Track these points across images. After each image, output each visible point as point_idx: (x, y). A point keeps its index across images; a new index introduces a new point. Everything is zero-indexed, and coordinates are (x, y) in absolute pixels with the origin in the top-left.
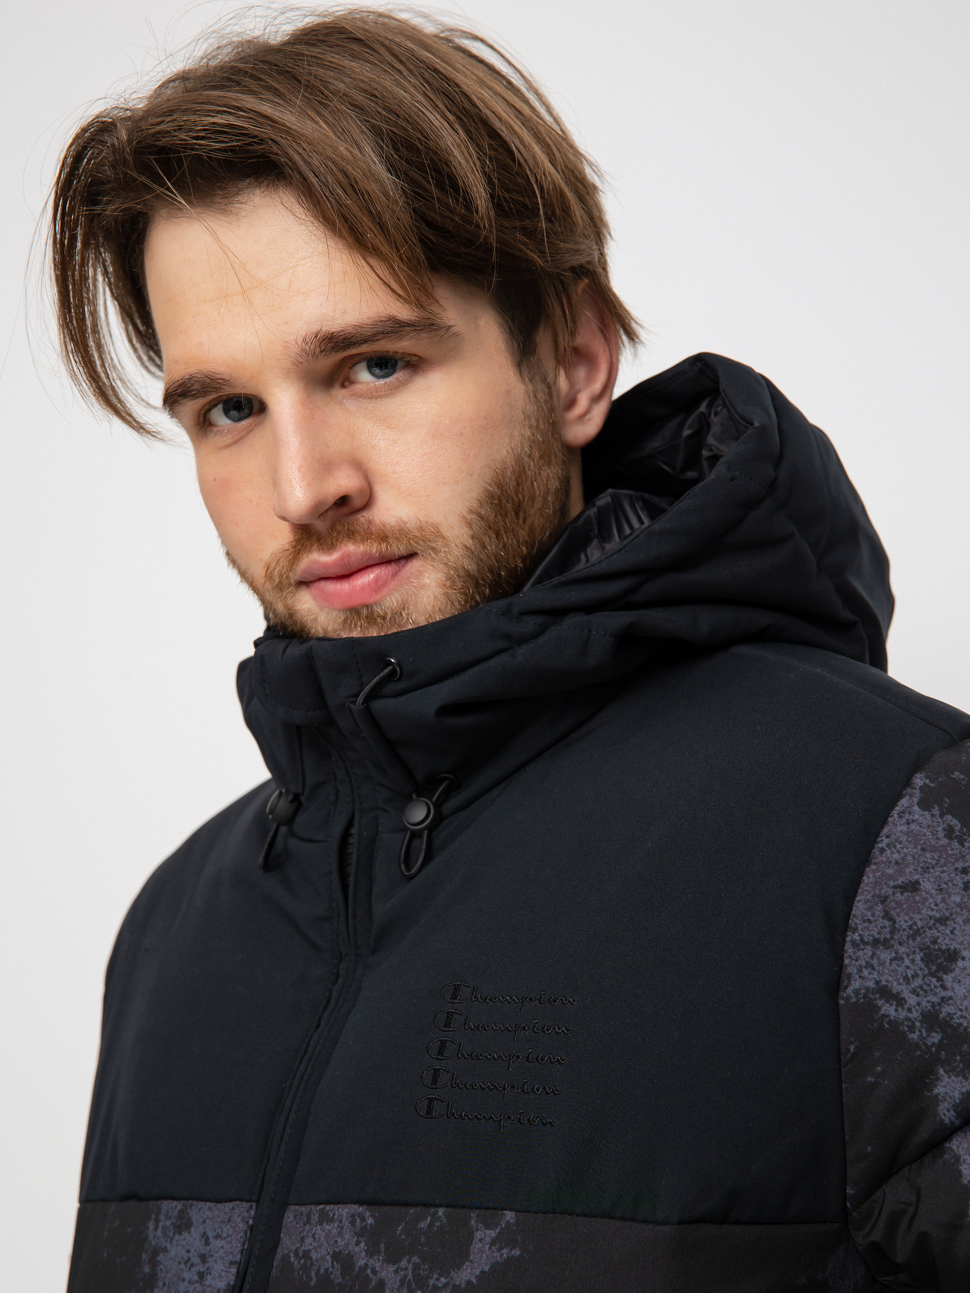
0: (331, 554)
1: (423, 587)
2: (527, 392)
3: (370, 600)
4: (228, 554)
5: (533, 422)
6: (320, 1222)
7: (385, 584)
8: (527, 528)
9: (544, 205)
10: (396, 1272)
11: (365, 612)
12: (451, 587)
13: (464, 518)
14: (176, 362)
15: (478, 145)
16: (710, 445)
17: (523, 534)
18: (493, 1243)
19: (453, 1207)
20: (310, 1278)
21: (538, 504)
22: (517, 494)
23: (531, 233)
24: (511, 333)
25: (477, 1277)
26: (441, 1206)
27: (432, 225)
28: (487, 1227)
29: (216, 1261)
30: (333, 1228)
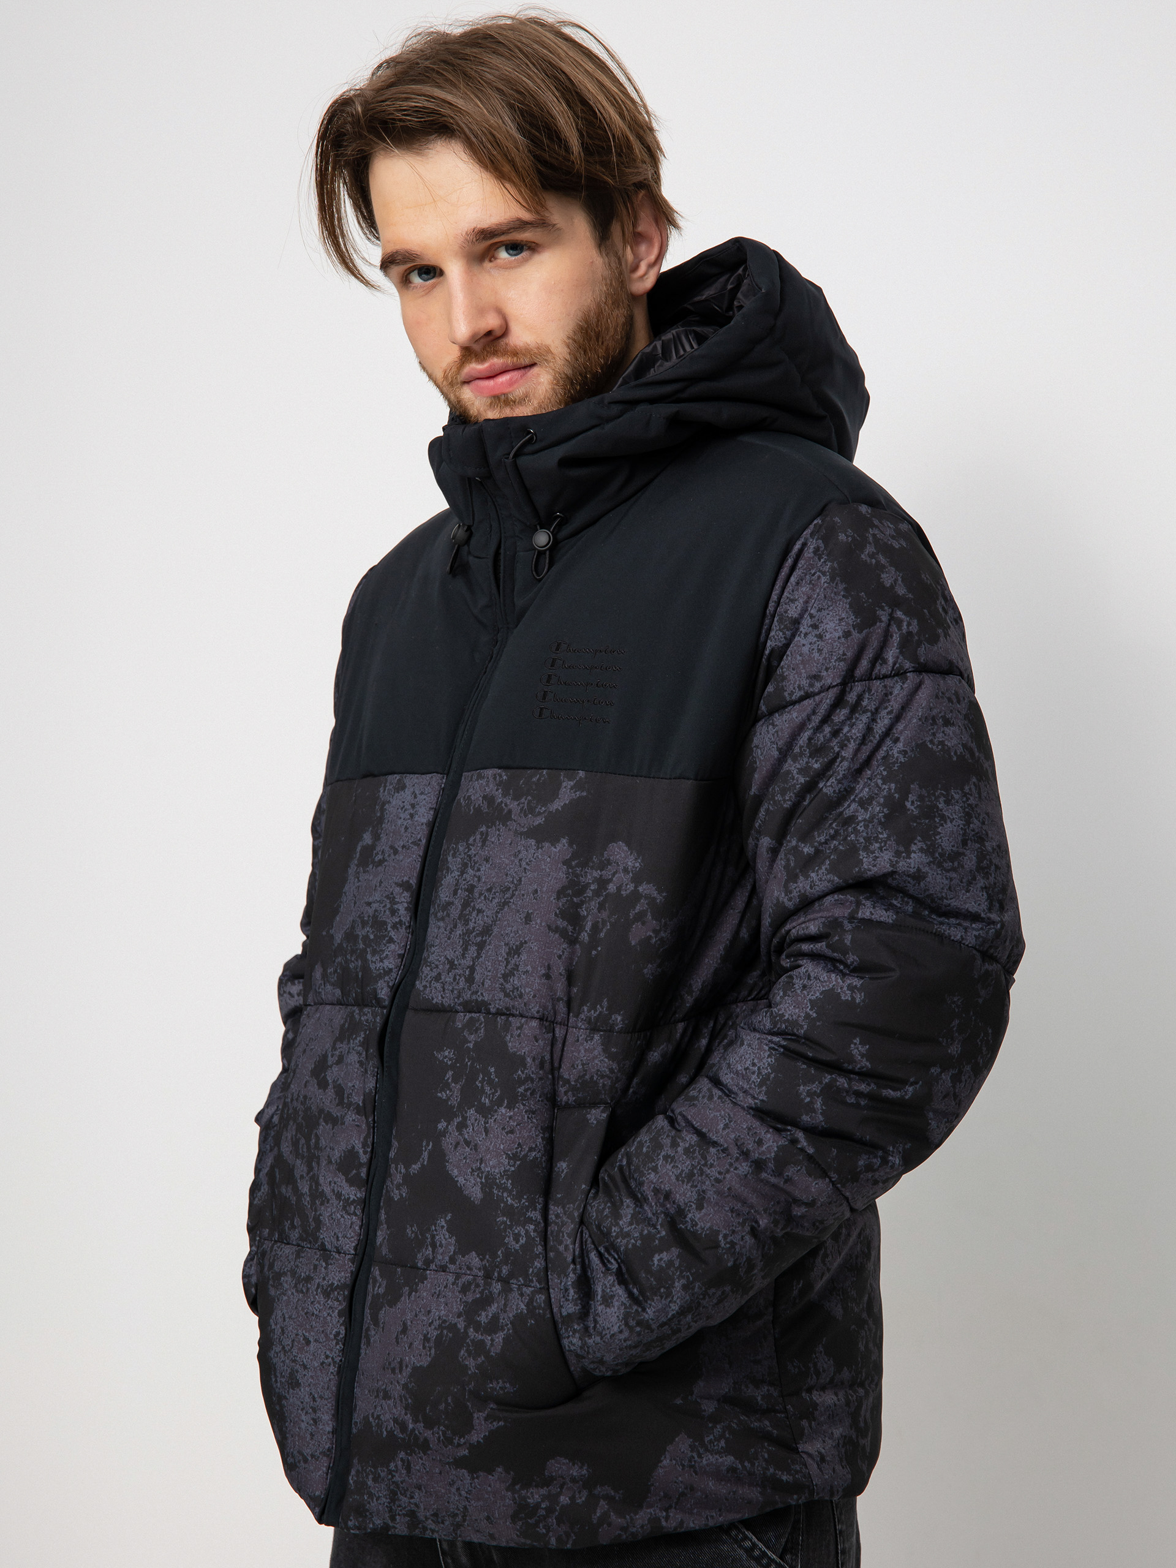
0: (483, 364)
1: (539, 383)
2: (604, 263)
3: (506, 390)
4: (420, 363)
5: (608, 282)
6: (477, 780)
7: (516, 381)
8: (604, 348)
9: (615, 146)
10: (518, 805)
11: (503, 397)
12: (556, 384)
13: (565, 342)
14: (389, 242)
15: (574, 112)
16: (739, 299)
17: (601, 352)
18: (571, 789)
19: (552, 769)
20: (470, 810)
21: (612, 331)
22: (597, 326)
23: (606, 165)
24: (595, 226)
25: (562, 807)
26: (544, 769)
27: (544, 163)
28: (570, 780)
29: (420, 807)
30: (483, 782)
